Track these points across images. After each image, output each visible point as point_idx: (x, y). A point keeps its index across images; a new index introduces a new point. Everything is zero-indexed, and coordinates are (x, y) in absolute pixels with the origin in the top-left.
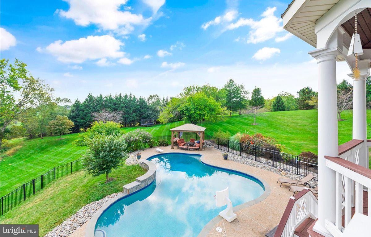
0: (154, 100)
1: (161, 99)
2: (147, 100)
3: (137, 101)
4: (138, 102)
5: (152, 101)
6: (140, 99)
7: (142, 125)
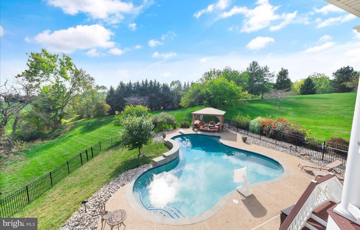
0: (176, 86)
1: (183, 85)
2: (170, 86)
3: (160, 86)
4: (162, 87)
5: (174, 86)
6: (164, 85)
7: (166, 109)
